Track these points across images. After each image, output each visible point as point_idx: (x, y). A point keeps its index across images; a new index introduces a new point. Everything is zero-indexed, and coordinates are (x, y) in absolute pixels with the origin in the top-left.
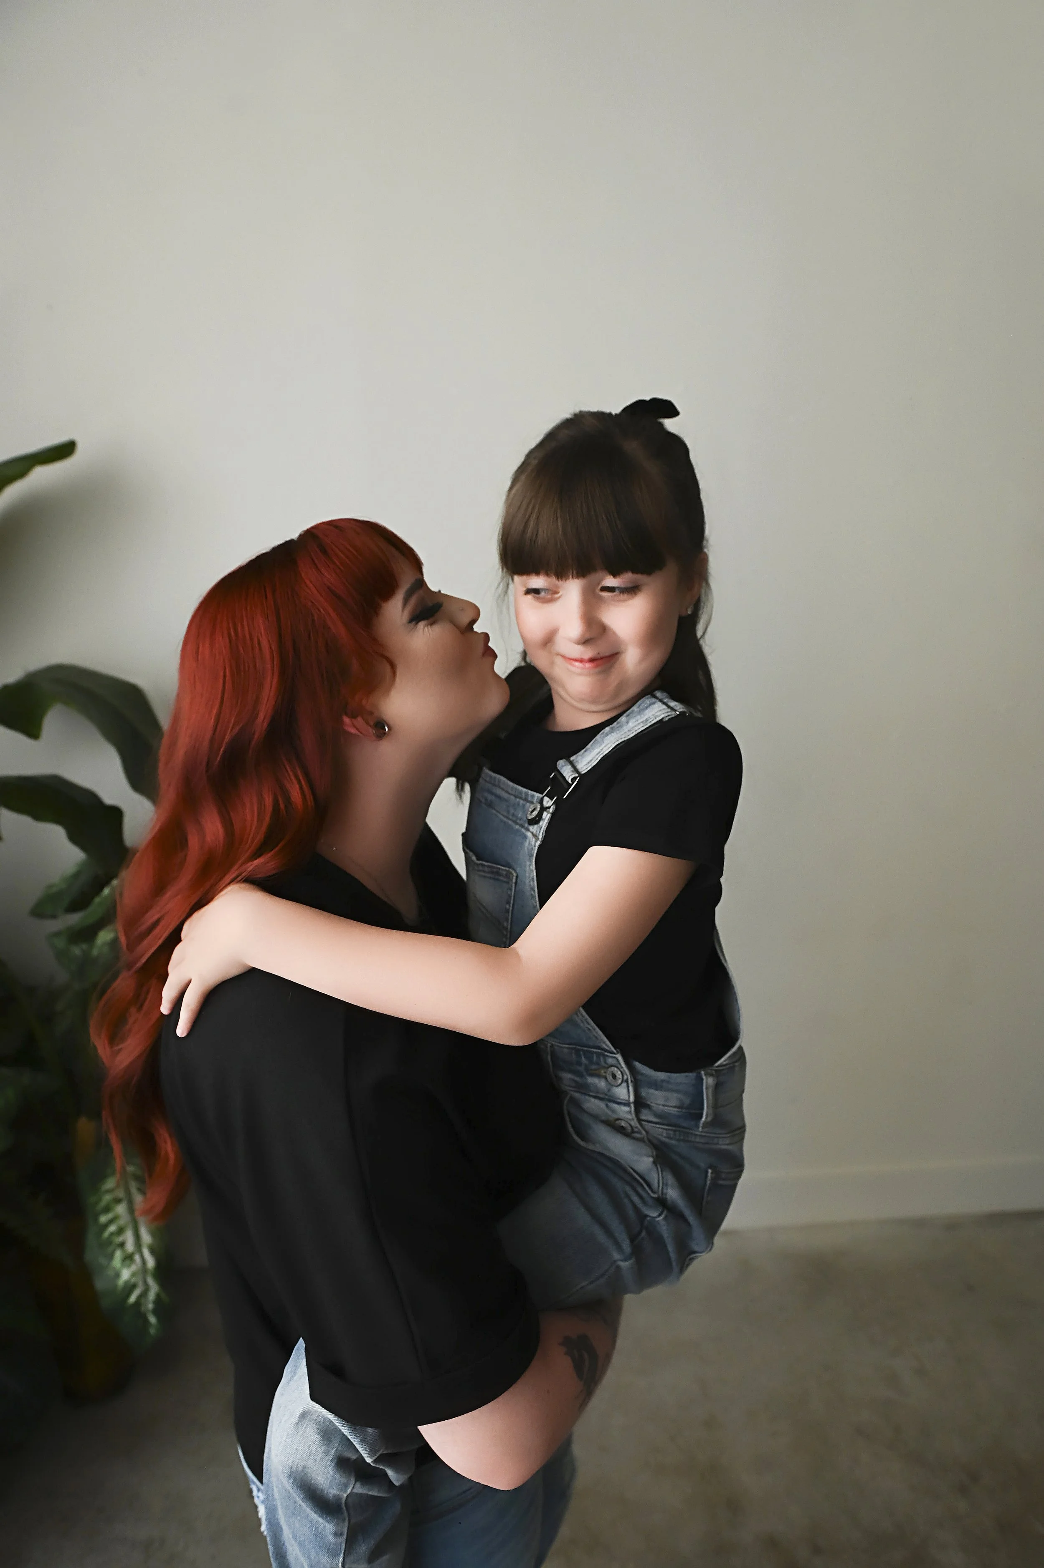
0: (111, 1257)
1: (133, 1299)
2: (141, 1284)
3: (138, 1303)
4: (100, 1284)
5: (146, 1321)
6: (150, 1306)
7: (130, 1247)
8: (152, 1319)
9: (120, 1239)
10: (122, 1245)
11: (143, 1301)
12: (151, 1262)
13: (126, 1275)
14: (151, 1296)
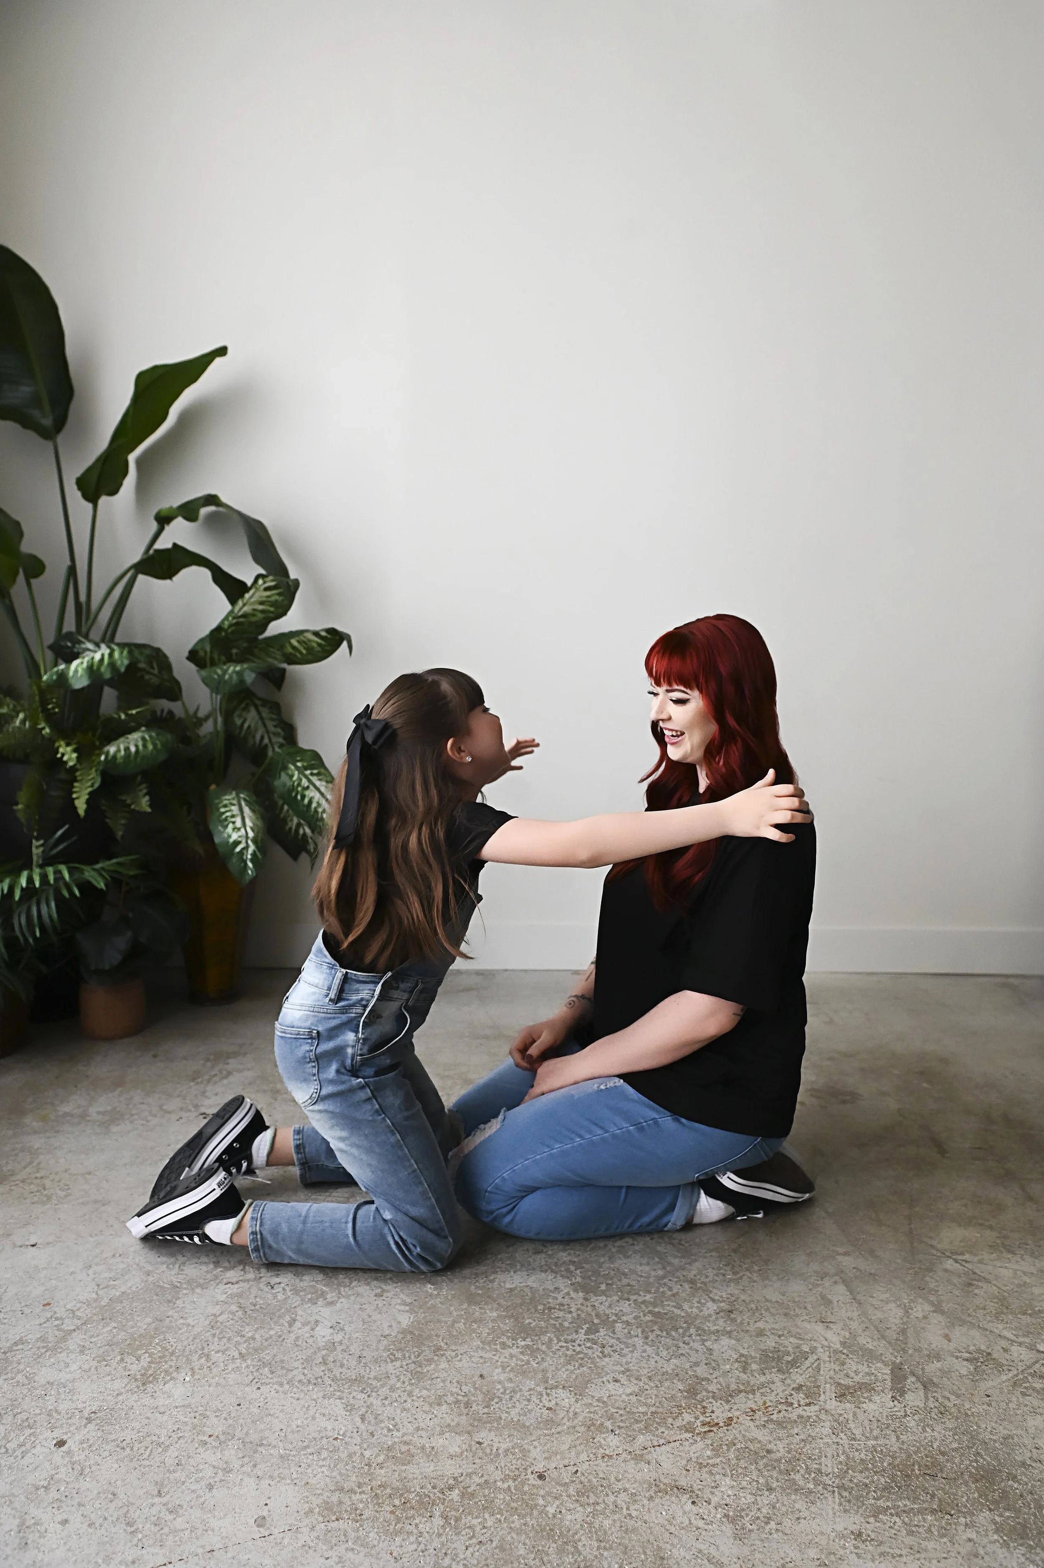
0: (227, 826)
1: (238, 849)
2: (244, 841)
3: (241, 852)
4: (217, 840)
5: (246, 864)
6: (249, 857)
7: (239, 823)
8: (250, 865)
9: (233, 820)
10: (234, 823)
11: (245, 852)
12: (251, 834)
13: (235, 836)
14: (251, 850)
